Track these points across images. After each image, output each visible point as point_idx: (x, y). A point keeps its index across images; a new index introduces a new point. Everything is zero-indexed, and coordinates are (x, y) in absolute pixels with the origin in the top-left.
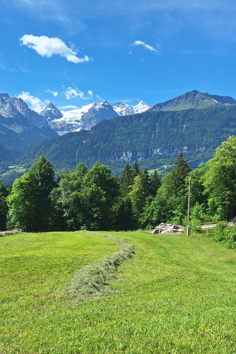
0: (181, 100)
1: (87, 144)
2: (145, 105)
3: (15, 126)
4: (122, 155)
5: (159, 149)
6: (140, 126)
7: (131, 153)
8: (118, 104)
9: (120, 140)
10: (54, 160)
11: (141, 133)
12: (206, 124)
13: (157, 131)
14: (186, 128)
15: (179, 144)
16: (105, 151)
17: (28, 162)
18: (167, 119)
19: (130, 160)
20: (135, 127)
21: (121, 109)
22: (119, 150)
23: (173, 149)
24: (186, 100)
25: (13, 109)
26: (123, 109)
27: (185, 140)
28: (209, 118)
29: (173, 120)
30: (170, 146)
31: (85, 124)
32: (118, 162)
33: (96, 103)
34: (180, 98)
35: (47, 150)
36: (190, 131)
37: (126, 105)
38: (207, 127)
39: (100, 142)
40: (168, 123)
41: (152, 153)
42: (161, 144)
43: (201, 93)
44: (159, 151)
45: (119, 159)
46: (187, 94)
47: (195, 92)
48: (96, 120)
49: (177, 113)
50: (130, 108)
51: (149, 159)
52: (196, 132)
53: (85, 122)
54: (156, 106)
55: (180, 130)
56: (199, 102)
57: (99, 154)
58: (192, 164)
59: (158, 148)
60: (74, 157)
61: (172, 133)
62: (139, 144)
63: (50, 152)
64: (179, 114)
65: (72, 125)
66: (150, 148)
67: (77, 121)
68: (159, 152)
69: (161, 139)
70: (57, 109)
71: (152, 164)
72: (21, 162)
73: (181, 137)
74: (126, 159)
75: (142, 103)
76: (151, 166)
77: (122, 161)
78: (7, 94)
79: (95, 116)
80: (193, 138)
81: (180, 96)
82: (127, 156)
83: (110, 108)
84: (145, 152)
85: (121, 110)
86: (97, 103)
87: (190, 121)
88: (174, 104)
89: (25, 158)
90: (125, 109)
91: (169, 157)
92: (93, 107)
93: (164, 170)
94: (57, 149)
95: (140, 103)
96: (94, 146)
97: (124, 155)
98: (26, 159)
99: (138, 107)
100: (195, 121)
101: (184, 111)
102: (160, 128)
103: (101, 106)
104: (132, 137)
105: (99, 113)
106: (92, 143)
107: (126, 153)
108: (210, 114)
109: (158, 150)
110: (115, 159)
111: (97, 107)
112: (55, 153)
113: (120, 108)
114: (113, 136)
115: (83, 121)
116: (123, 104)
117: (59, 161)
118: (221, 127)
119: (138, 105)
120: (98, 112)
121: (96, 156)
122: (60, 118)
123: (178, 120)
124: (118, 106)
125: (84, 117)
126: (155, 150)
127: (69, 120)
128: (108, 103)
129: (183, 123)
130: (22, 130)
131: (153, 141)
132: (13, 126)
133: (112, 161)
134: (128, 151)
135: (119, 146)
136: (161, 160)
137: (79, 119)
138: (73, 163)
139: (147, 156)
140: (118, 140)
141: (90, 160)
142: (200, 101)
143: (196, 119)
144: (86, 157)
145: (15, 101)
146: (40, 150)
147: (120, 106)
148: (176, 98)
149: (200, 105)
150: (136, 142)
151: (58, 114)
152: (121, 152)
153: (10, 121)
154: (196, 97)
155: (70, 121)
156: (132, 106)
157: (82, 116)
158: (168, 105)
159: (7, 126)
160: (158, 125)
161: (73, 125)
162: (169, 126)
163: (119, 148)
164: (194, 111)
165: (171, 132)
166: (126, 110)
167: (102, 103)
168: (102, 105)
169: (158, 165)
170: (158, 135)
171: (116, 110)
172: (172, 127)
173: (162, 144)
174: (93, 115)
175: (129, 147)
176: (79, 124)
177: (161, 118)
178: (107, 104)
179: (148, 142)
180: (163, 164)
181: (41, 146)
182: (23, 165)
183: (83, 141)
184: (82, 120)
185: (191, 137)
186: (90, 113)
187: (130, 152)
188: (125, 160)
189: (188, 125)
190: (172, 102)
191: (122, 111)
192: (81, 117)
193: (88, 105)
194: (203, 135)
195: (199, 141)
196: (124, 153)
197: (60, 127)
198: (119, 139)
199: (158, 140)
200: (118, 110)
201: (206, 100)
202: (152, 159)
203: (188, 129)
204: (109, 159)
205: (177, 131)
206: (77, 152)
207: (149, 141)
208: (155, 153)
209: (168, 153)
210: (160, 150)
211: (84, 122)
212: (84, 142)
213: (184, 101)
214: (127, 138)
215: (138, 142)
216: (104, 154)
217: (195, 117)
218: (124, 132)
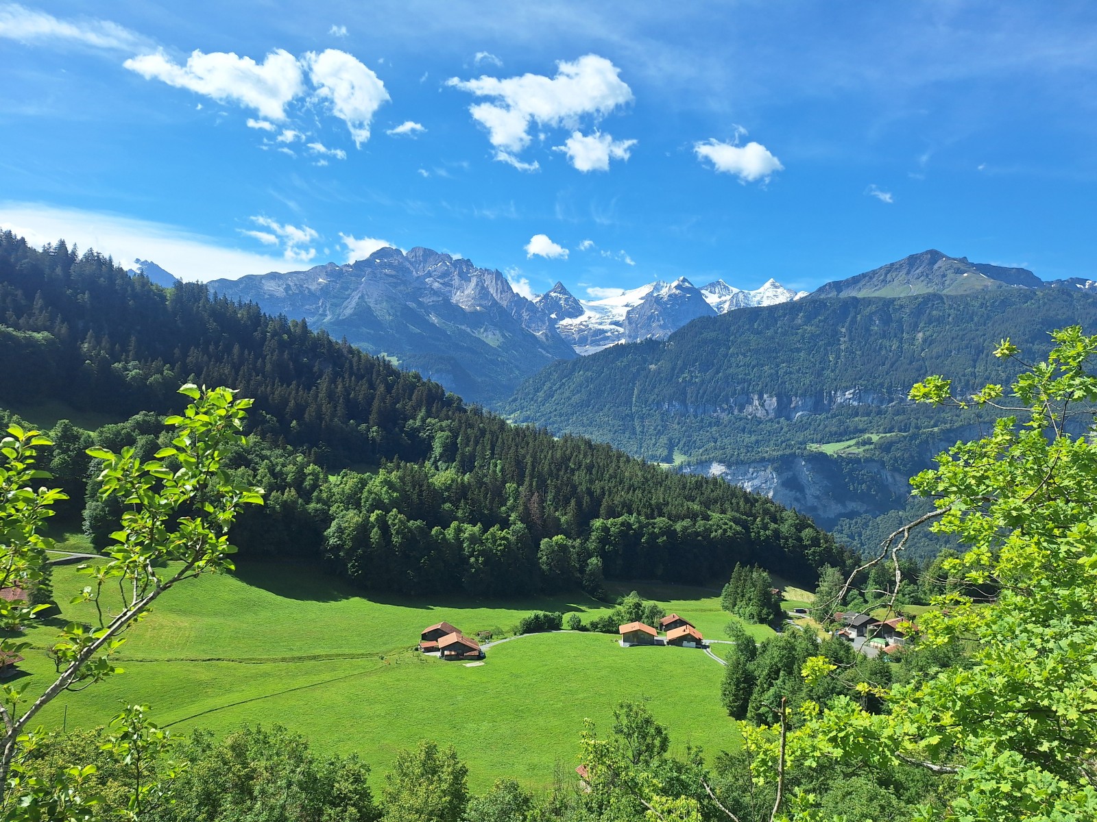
0: (894, 274)
1: (659, 373)
2: (780, 290)
3: (486, 330)
4: (751, 403)
5: (852, 391)
6: (797, 334)
7: (774, 399)
8: (712, 286)
9: (744, 365)
10: (582, 406)
11: (798, 350)
12: (982, 333)
13: (843, 347)
14: (925, 341)
15: (907, 380)
16: (704, 393)
17: (522, 408)
18: (870, 318)
19: (772, 415)
20: (785, 334)
21: (720, 297)
22: (743, 389)
23: (889, 392)
24: (908, 273)
25: (483, 292)
26: (723, 298)
27: (922, 372)
28: (989, 318)
29: (887, 320)
30: (882, 385)
31: (636, 330)
32: (741, 419)
33: (658, 284)
34: (891, 268)
35: (564, 384)
36: (936, 350)
37: (731, 288)
38: (984, 341)
39: (692, 369)
40: (872, 328)
41: (832, 400)
42: (855, 379)
43: (948, 258)
44: (851, 396)
45: (741, 410)
46: (913, 261)
47: (935, 256)
48: (662, 322)
49: (895, 303)
50: (741, 296)
51: (824, 416)
52: (953, 352)
53: (637, 325)
54: (827, 287)
55: (906, 346)
56: (948, 278)
57: (692, 397)
58: (952, 435)
59: (847, 389)
60: (628, 403)
61: (883, 352)
62: (795, 377)
63: (572, 388)
64: (902, 307)
65: (604, 331)
66: (825, 388)
67: (616, 323)
68: (850, 399)
69: (856, 367)
70: (571, 296)
71: (834, 429)
72: (507, 408)
73: (911, 363)
74: (760, 413)
75: (773, 285)
76: (830, 432)
77: (749, 417)
78: (469, 260)
79: (660, 312)
80: (947, 368)
81: (892, 264)
82: (763, 406)
83: (696, 294)
84: (813, 398)
85: (719, 300)
86: (661, 284)
87: (935, 324)
88: (876, 283)
89: (515, 400)
90: (728, 297)
91: (879, 413)
92: (652, 292)
93: (872, 446)
94: (587, 382)
95: (768, 285)
96: (678, 377)
97: (756, 402)
98: (517, 403)
99: (762, 295)
100: (949, 323)
101: (916, 298)
102: (851, 339)
103: (674, 291)
104: (775, 358)
105: (669, 306)
106: (673, 369)
107: (761, 397)
108: (989, 308)
109: (848, 395)
110: (730, 411)
111: (664, 292)
112: (583, 390)
113: (717, 295)
114: (726, 356)
115: (630, 323)
116: (725, 287)
117: (594, 411)
118: (1027, 341)
119: (761, 290)
120: (666, 303)
121: (683, 402)
122: (577, 317)
123: (900, 321)
124: (711, 292)
125: (635, 316)
126: (839, 393)
127: (598, 321)
128: (690, 283)
129: (915, 328)
130: (501, 339)
131: (832, 371)
132: (482, 330)
133: (725, 417)
134: (767, 393)
135: (744, 381)
136: (856, 419)
137: (621, 319)
138: (627, 415)
139: (817, 407)
140: (738, 366)
141: (667, 411)
142: (950, 275)
143: (950, 318)
144: (659, 404)
145: (486, 275)
146: (548, 384)
147: (717, 291)
148: (881, 268)
149: (949, 285)
150: (786, 373)
151: (573, 308)
152: (747, 394)
153: (475, 319)
154: (936, 267)
155: (601, 324)
156: (746, 291)
157: (628, 312)
158: (860, 285)
159: (468, 330)
160: (843, 330)
161: (606, 332)
162: (876, 334)
163: (741, 386)
164: (945, 298)
165: (881, 349)
166: (731, 300)
167: (675, 284)
168: (677, 287)
169: (850, 433)
170: (845, 355)
171: (708, 301)
172: (884, 337)
173: (860, 378)
174: (656, 309)
175: (769, 384)
176: (621, 330)
177: (852, 314)
178: (687, 284)
179: (819, 374)
180: (863, 431)
181: (551, 374)
182: (512, 416)
183: (650, 366)
184: (627, 322)
185: (940, 365)
186: (648, 305)
187: (771, 396)
188: (758, 415)
189: (928, 333)
190: (871, 278)
191: (721, 303)
192: (625, 314)
193: (638, 289)
194: (975, 361)
195: (964, 375)
196: (756, 397)
197: (576, 336)
198: (741, 363)
199: (846, 370)
200: (712, 299)
201: (965, 275)
202: (832, 415)
203: (930, 344)
204: (715, 411)
205: (898, 347)
206: (636, 392)
207: (823, 369)
208: (839, 400)
209: (875, 402)
210: (853, 393)
211: (634, 325)
212: (653, 367)
213: (904, 276)
214: (762, 362)
215: (791, 373)
216: (702, 397)
217: (949, 315)
218: (753, 346)
